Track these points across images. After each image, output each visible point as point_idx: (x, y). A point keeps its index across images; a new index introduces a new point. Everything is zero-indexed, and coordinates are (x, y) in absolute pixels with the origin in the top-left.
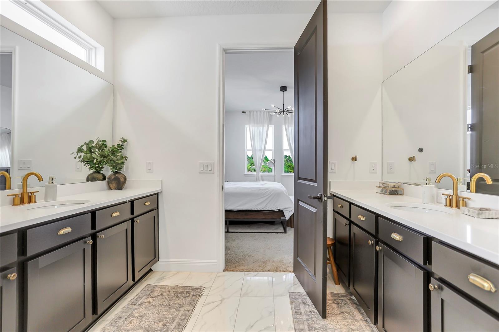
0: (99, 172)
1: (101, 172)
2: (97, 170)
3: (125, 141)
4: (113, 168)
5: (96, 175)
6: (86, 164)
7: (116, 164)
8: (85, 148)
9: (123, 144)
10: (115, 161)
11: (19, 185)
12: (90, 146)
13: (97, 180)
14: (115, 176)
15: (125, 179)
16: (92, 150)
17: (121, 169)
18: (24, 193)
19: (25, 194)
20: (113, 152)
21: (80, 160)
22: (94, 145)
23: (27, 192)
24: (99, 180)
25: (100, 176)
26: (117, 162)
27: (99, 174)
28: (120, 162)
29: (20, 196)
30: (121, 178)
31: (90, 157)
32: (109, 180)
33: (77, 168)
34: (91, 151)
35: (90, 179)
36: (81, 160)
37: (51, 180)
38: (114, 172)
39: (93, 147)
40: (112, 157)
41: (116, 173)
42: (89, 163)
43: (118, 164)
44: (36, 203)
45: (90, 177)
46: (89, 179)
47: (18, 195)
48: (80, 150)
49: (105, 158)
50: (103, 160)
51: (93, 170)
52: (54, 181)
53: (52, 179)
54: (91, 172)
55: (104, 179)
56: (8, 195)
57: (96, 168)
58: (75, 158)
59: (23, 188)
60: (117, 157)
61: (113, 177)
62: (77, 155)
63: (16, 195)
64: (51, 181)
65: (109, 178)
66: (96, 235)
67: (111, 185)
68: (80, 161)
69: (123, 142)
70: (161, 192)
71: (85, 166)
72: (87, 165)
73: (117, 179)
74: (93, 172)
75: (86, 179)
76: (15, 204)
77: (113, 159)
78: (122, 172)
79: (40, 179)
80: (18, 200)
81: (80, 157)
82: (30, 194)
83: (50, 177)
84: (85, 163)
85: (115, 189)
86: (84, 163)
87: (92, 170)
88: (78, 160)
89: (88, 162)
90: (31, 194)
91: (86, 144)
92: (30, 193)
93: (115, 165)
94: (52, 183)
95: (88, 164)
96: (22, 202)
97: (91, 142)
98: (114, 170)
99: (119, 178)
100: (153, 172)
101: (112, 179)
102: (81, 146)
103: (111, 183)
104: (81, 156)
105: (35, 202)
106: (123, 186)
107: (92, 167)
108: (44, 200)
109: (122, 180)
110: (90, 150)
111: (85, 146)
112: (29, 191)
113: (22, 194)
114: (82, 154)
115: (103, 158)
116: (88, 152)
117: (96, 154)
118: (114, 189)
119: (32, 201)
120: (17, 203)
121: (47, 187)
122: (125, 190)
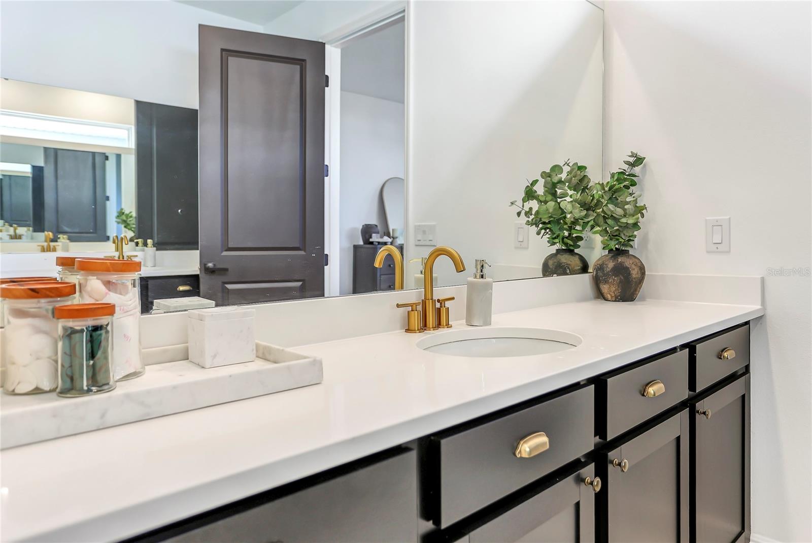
0: (570, 251)
1: (576, 251)
2: (566, 244)
3: (638, 161)
4: (611, 239)
5: (565, 259)
6: (541, 229)
7: (620, 227)
8: (540, 189)
9: (632, 172)
10: (616, 220)
11: (417, 280)
12: (555, 179)
13: (568, 271)
14: (616, 262)
15: (642, 269)
16: (559, 191)
17: (631, 243)
18: (427, 301)
19: (429, 302)
20: (613, 193)
21: (530, 220)
22: (563, 176)
23: (432, 299)
24: (573, 272)
25: (575, 263)
26: (624, 220)
27: (572, 255)
28: (631, 221)
29: (420, 308)
30: (633, 266)
31: (554, 209)
32: (600, 274)
33: (519, 240)
34: (554, 194)
35: (552, 268)
36: (532, 220)
37: (479, 267)
38: (611, 251)
39: (560, 182)
40: (611, 206)
41: (617, 253)
42: (549, 226)
43: (627, 226)
44: (450, 330)
45: (550, 263)
46: (549, 268)
47: (417, 304)
48: (530, 194)
49: (591, 212)
50: (586, 216)
51: (558, 246)
52: (485, 271)
53: (482, 266)
54: (553, 249)
55: (584, 269)
56: (398, 306)
57: (565, 239)
58: (519, 214)
59: (425, 288)
60: (626, 207)
61: (611, 265)
62: (523, 206)
63: (411, 305)
64: (479, 271)
65: (600, 268)
66: (607, 456)
67: (605, 288)
68: (528, 221)
69: (632, 165)
70: (761, 317)
71: (538, 233)
72: (543, 231)
73: (621, 271)
74: (557, 250)
75: (541, 267)
76: (411, 328)
77: (612, 212)
78: (631, 252)
79: (460, 267)
80: (416, 321)
81: (528, 214)
82: (438, 305)
83: (476, 260)
84: (541, 226)
85: (616, 297)
86: (538, 226)
87: (554, 244)
88: (523, 219)
89: (548, 223)
90: (441, 304)
91: (544, 175)
92: (439, 301)
93: (617, 230)
94: (482, 277)
95: (545, 229)
96: (424, 327)
97: (557, 169)
98: (613, 245)
99: (627, 268)
100: (729, 252)
101: (608, 270)
102: (532, 184)
103: (606, 282)
104: (531, 209)
105: (448, 325)
106: (636, 290)
107: (555, 238)
108: (464, 321)
109: (635, 273)
110: (552, 190)
111: (542, 181)
112: (435, 298)
113: (424, 303)
114: (534, 205)
115: (587, 211)
116: (549, 197)
117: (569, 201)
118: (612, 297)
119: (442, 324)
120: (415, 328)
121: (471, 287)
122: (642, 303)
